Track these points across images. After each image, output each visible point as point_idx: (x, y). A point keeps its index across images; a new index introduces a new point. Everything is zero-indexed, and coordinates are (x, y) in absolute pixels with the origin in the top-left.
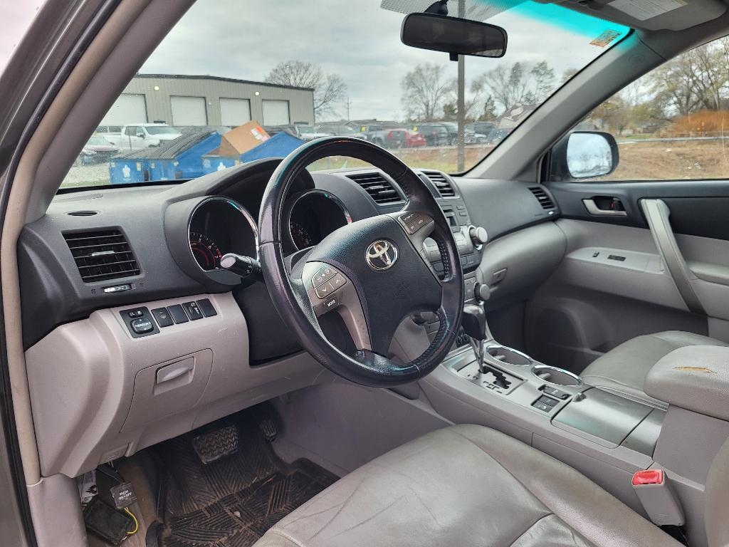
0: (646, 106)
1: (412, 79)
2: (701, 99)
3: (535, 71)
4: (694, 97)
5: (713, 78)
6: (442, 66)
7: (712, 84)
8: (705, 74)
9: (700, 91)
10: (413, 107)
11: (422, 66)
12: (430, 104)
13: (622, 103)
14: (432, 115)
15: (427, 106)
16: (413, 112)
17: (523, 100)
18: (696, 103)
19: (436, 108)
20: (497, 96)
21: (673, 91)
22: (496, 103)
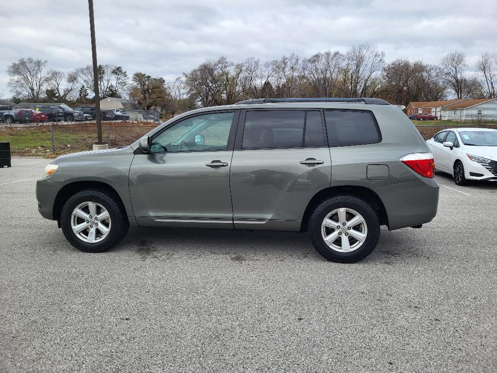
0: (185, 100)
1: (17, 69)
2: (213, 98)
3: (114, 72)
4: (210, 98)
5: (218, 88)
6: (42, 62)
7: (218, 91)
8: (214, 85)
9: (212, 94)
10: (19, 89)
11: (25, 60)
12: (35, 88)
13: (172, 98)
14: (38, 96)
15: (32, 90)
16: (20, 93)
17: (108, 90)
18: (211, 101)
19: (40, 92)
20: (89, 86)
21: (199, 94)
22: (89, 91)
